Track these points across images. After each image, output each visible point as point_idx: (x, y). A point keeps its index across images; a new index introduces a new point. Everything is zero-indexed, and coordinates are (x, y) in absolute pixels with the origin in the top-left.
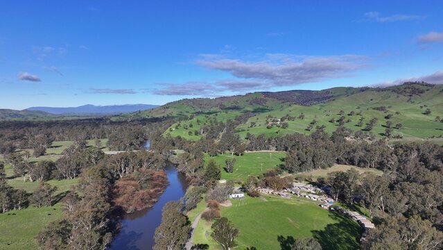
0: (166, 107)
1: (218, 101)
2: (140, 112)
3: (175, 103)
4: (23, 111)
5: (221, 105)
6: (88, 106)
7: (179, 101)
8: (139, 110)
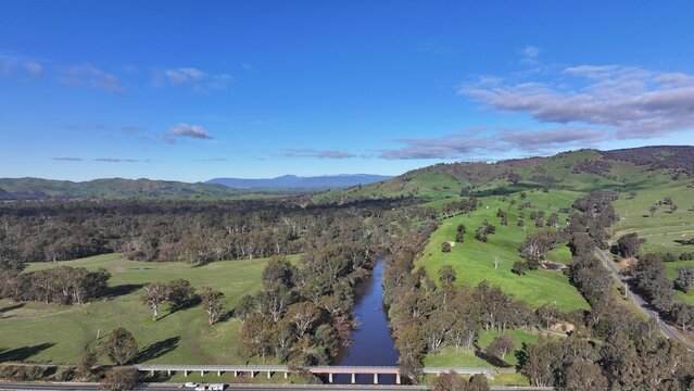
0: (406, 178)
1: (503, 168)
2: (360, 187)
3: (421, 171)
4: (196, 184)
5: (511, 175)
6: (289, 178)
7: (429, 169)
8: (358, 183)
